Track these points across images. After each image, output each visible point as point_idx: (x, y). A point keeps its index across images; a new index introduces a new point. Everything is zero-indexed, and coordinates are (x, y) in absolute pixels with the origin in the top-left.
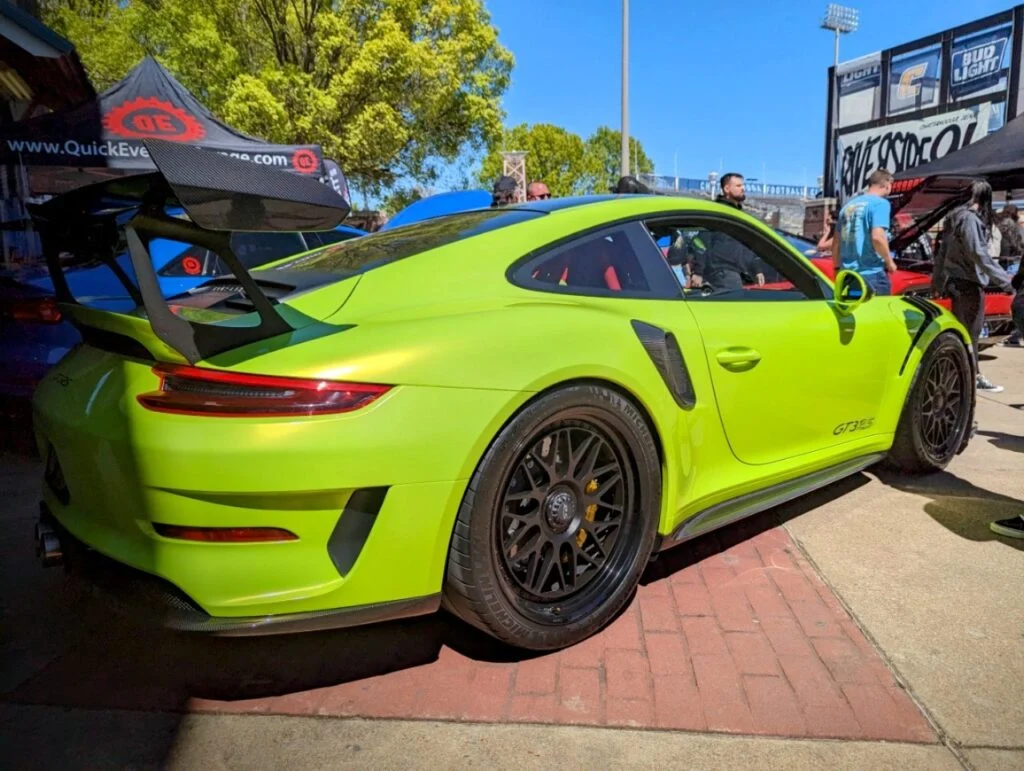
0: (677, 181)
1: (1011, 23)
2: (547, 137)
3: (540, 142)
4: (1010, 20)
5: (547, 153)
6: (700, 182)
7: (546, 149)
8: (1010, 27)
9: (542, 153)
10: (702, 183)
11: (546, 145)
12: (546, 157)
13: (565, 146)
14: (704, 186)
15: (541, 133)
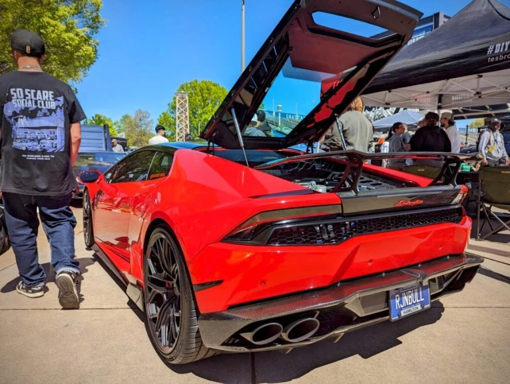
0: (274, 113)
1: (433, 23)
2: (207, 87)
3: (203, 89)
4: (432, 21)
5: (207, 95)
6: (286, 114)
7: (206, 93)
8: (432, 26)
9: (204, 95)
10: (287, 115)
11: (206, 91)
12: (206, 97)
13: (217, 92)
14: (288, 116)
15: (204, 84)
